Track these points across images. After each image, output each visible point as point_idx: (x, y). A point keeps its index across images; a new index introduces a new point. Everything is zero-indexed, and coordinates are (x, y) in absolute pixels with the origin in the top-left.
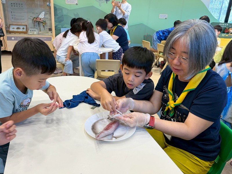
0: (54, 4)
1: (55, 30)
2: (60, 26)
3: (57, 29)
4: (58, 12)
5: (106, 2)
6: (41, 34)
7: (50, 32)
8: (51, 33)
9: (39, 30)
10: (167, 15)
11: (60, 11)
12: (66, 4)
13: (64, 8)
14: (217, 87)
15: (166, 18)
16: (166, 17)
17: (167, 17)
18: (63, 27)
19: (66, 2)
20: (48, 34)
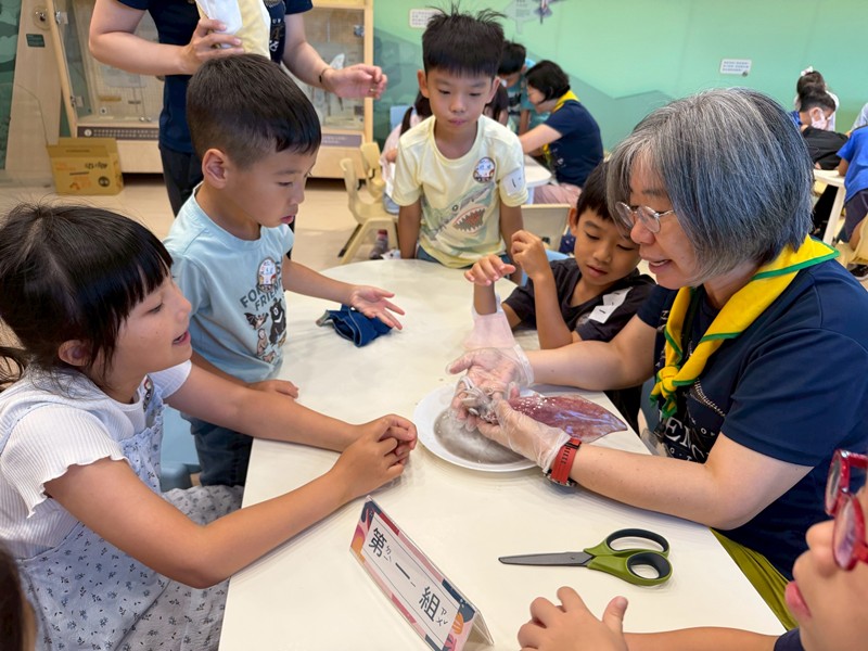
0: (375, 30)
1: (374, 110)
2: (389, 100)
3: (378, 109)
4: (385, 54)
5: (538, 20)
6: (330, 124)
7: (357, 120)
8: (362, 120)
9: (326, 112)
10: (750, 62)
11: (392, 52)
12: (409, 26)
13: (404, 41)
14: (818, 332)
15: (745, 74)
16: (744, 70)
17: (748, 70)
18: (399, 101)
19: (411, 22)
20: (352, 124)
